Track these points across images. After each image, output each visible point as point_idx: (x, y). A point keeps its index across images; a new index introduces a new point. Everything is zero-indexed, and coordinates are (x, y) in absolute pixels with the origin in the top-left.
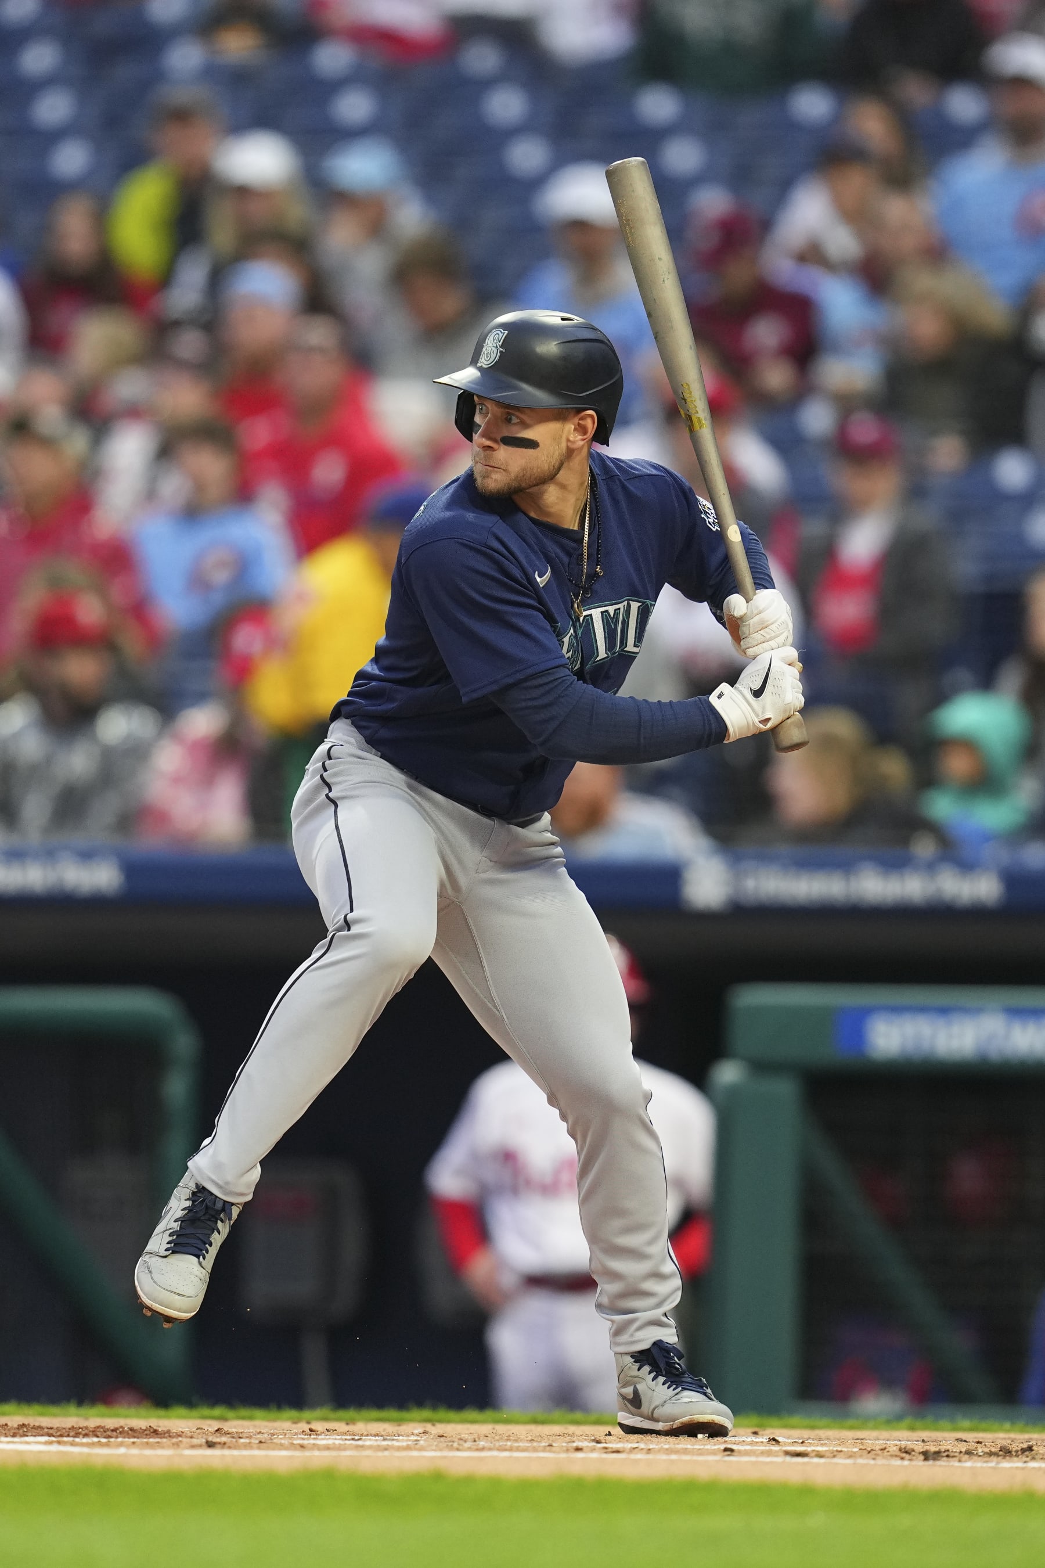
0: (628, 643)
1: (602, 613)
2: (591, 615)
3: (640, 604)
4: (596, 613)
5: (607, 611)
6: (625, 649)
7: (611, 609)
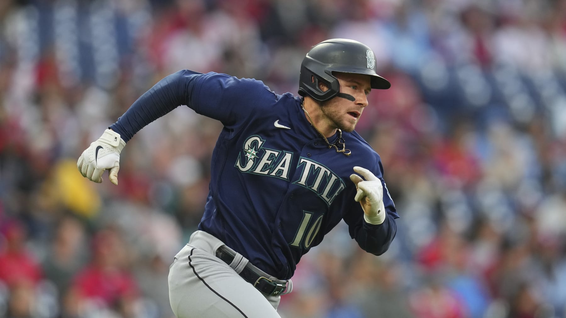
0: (324, 193)
1: (312, 164)
2: (306, 163)
3: (337, 178)
4: (309, 163)
5: (314, 165)
6: (322, 195)
7: (317, 166)
